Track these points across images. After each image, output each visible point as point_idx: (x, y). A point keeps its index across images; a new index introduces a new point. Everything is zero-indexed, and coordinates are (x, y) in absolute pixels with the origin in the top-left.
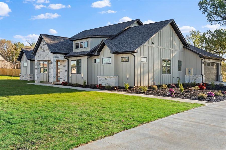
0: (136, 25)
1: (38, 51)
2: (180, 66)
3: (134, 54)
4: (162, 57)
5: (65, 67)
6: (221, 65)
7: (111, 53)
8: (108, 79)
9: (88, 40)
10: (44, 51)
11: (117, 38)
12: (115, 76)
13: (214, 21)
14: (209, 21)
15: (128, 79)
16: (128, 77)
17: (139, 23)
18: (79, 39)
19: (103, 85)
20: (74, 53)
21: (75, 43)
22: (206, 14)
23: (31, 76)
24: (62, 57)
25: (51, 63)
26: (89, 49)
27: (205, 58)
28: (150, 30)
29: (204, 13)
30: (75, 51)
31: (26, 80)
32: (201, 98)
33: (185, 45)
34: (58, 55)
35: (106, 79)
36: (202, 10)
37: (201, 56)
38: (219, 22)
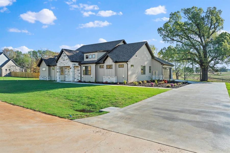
0: (122, 43)
1: (59, 60)
2: (150, 70)
3: (127, 63)
4: (141, 64)
5: (78, 70)
6: (172, 68)
7: (113, 62)
8: (111, 78)
9: (95, 53)
10: (65, 60)
11: (112, 52)
12: (115, 76)
13: (167, 41)
14: (164, 41)
15: (123, 78)
16: (123, 77)
17: (124, 42)
18: (94, 52)
19: (108, 82)
20: (85, 61)
21: (85, 55)
22: (162, 36)
23: (49, 77)
24: (77, 64)
25: (71, 68)
26: (96, 59)
27: (164, 65)
28: (134, 47)
29: (161, 36)
30: (85, 60)
31: (45, 79)
32: (168, 87)
33: (153, 57)
34: (75, 63)
35: (109, 78)
36: (159, 34)
37: (162, 64)
38: (170, 41)
